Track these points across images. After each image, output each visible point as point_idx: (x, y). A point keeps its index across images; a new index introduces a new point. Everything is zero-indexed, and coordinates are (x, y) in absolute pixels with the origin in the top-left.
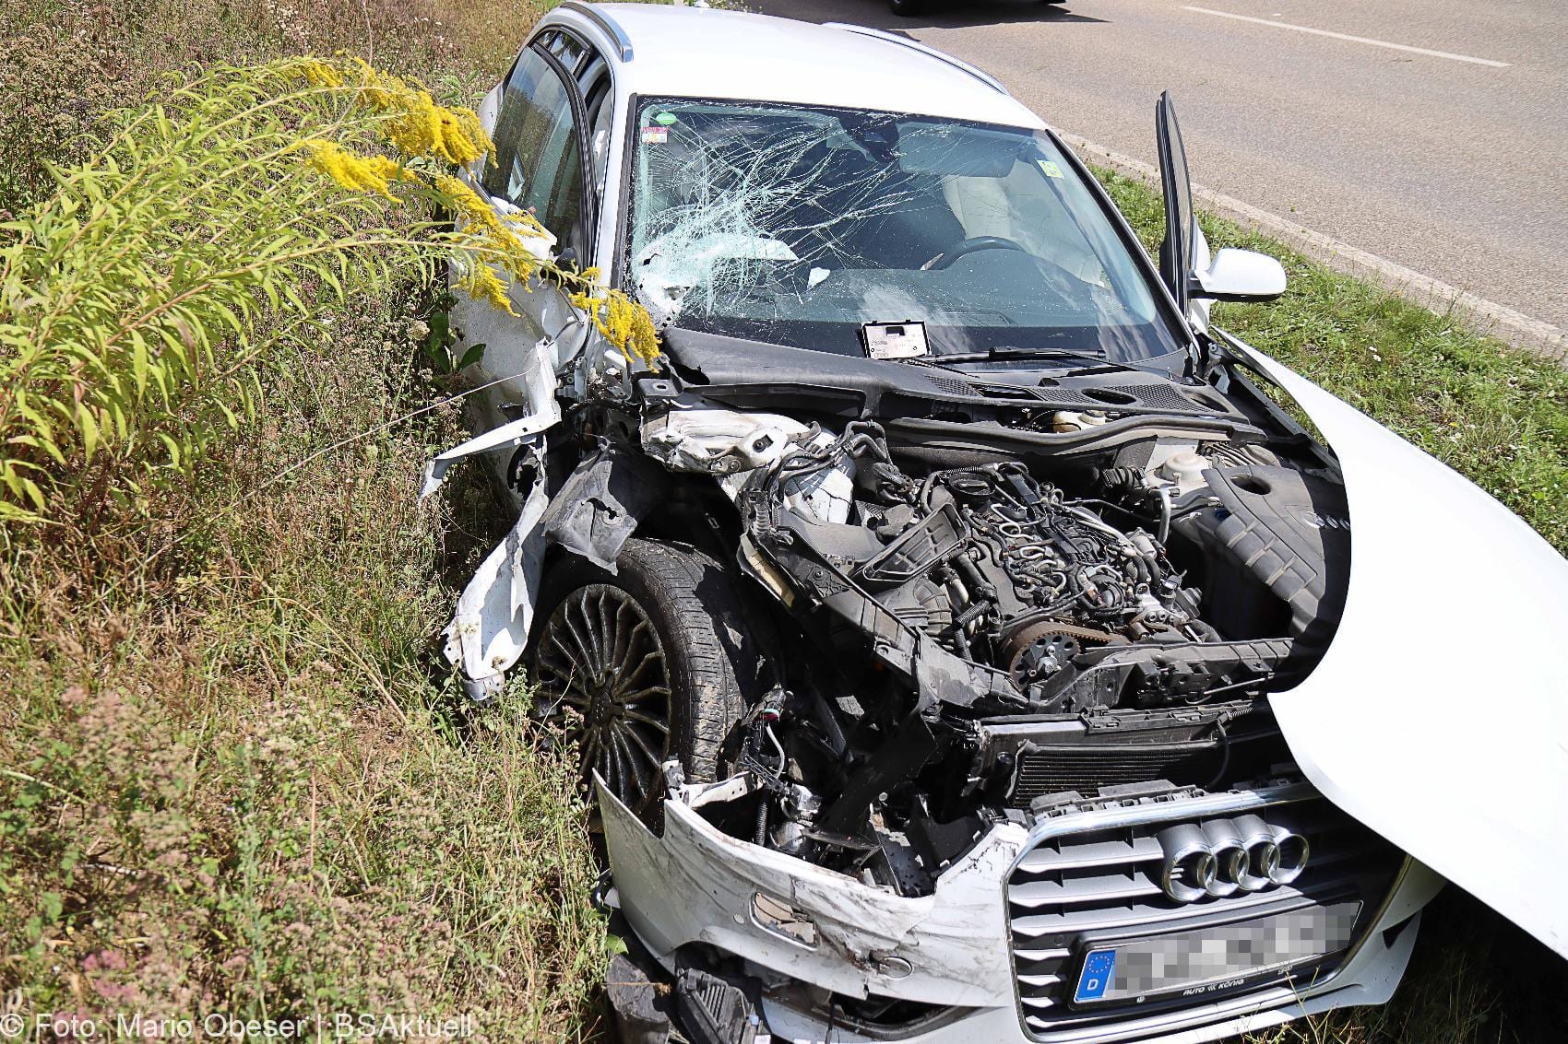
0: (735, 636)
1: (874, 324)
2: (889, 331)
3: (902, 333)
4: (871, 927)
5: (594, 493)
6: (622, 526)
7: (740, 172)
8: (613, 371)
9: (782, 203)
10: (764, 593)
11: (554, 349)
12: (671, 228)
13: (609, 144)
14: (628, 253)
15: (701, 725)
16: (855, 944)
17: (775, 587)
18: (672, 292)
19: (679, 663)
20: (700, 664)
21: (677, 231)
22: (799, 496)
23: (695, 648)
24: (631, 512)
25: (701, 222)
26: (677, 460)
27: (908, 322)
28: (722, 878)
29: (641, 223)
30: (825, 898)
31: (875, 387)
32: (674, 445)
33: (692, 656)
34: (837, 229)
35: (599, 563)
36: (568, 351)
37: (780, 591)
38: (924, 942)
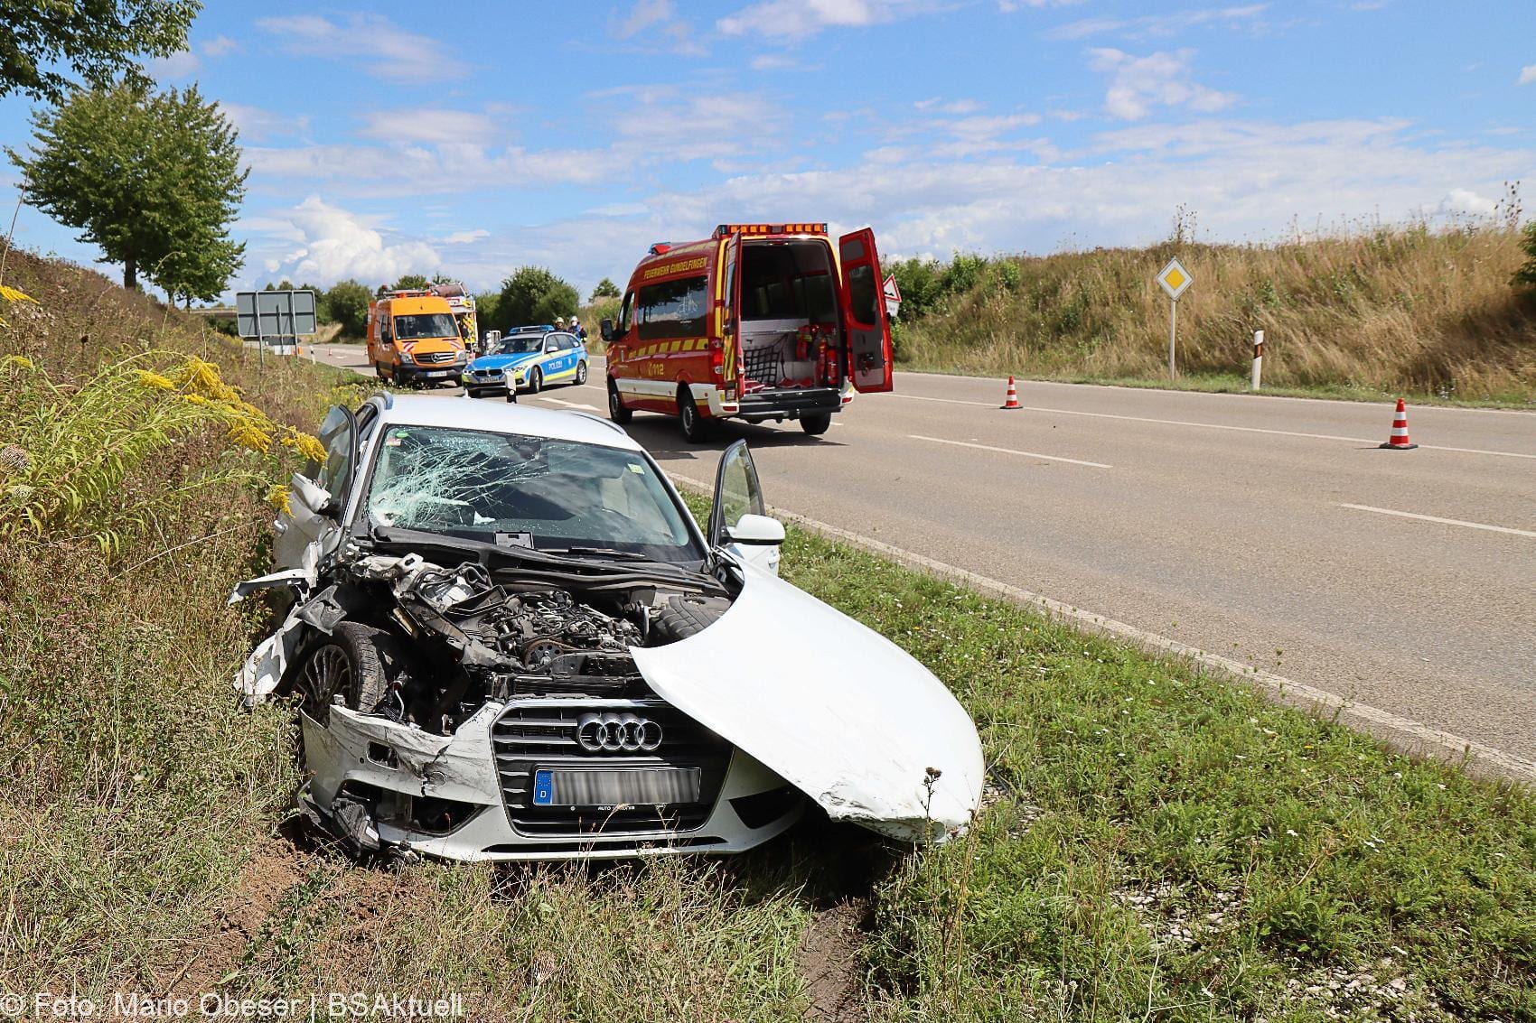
0: (388, 659)
1: (501, 532)
2: (510, 537)
3: (518, 537)
4: (422, 749)
5: (325, 598)
6: (338, 612)
7: (439, 460)
8: (350, 553)
9: (459, 476)
10: (402, 631)
11: (320, 548)
12: (394, 485)
13: (368, 448)
14: (368, 498)
15: (363, 695)
16: (416, 761)
17: (409, 629)
18: (389, 516)
19: (356, 664)
20: (366, 666)
21: (397, 487)
22: (435, 599)
23: (364, 659)
24: (343, 608)
25: (412, 482)
26: (367, 574)
27: (521, 532)
28: (354, 737)
29: (378, 483)
30: (401, 737)
31: (486, 551)
32: (367, 567)
33: (362, 662)
34: (489, 489)
35: (323, 630)
36: (328, 546)
37: (410, 630)
38: (450, 761)
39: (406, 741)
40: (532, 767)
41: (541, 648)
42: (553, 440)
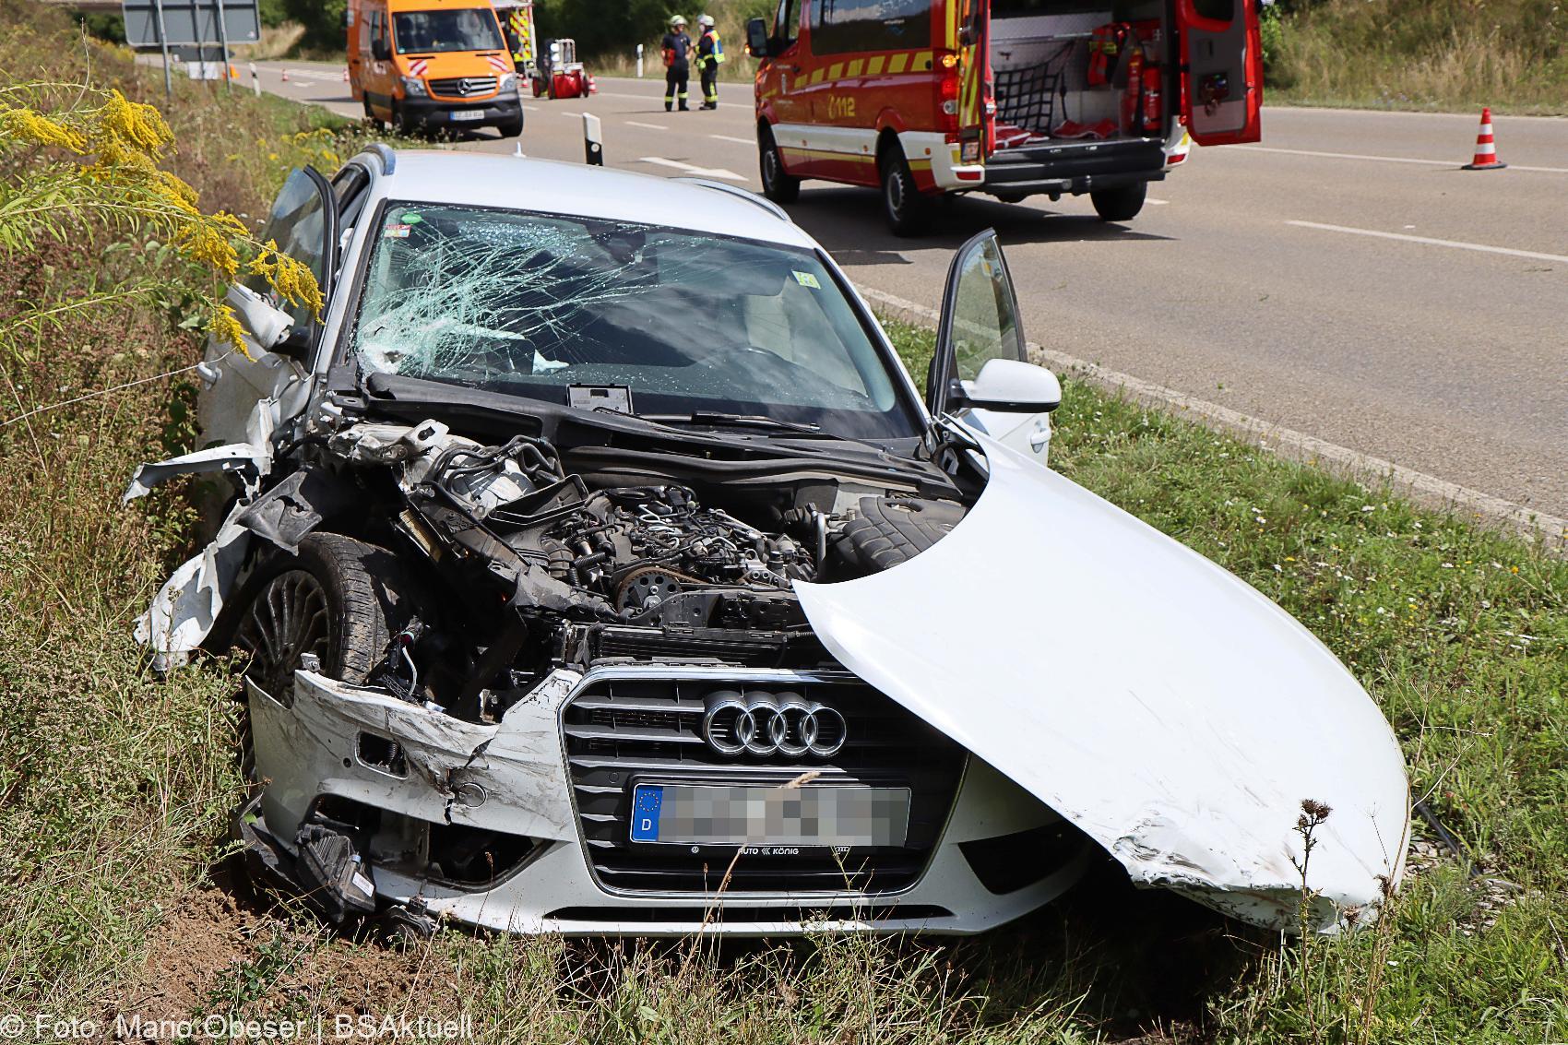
0: (391, 596)
1: (579, 385)
2: (593, 393)
3: (606, 395)
4: (446, 745)
5: (286, 492)
6: (307, 517)
7: (474, 263)
8: (327, 419)
9: (507, 290)
10: (414, 548)
11: (277, 408)
12: (398, 305)
13: (354, 241)
14: (356, 325)
15: (350, 655)
16: (436, 764)
17: (425, 545)
18: (391, 356)
19: (339, 606)
20: (355, 606)
21: (405, 307)
22: (468, 496)
23: (351, 594)
24: (317, 510)
25: (427, 301)
26: (355, 453)
27: (612, 386)
28: (334, 724)
29: (373, 301)
30: (412, 725)
31: (553, 417)
32: (354, 442)
33: (349, 600)
34: (558, 312)
35: (283, 546)
36: (289, 409)
37: (428, 548)
38: (493, 765)
39: (420, 731)
40: (629, 778)
41: (644, 581)
42: (666, 229)
